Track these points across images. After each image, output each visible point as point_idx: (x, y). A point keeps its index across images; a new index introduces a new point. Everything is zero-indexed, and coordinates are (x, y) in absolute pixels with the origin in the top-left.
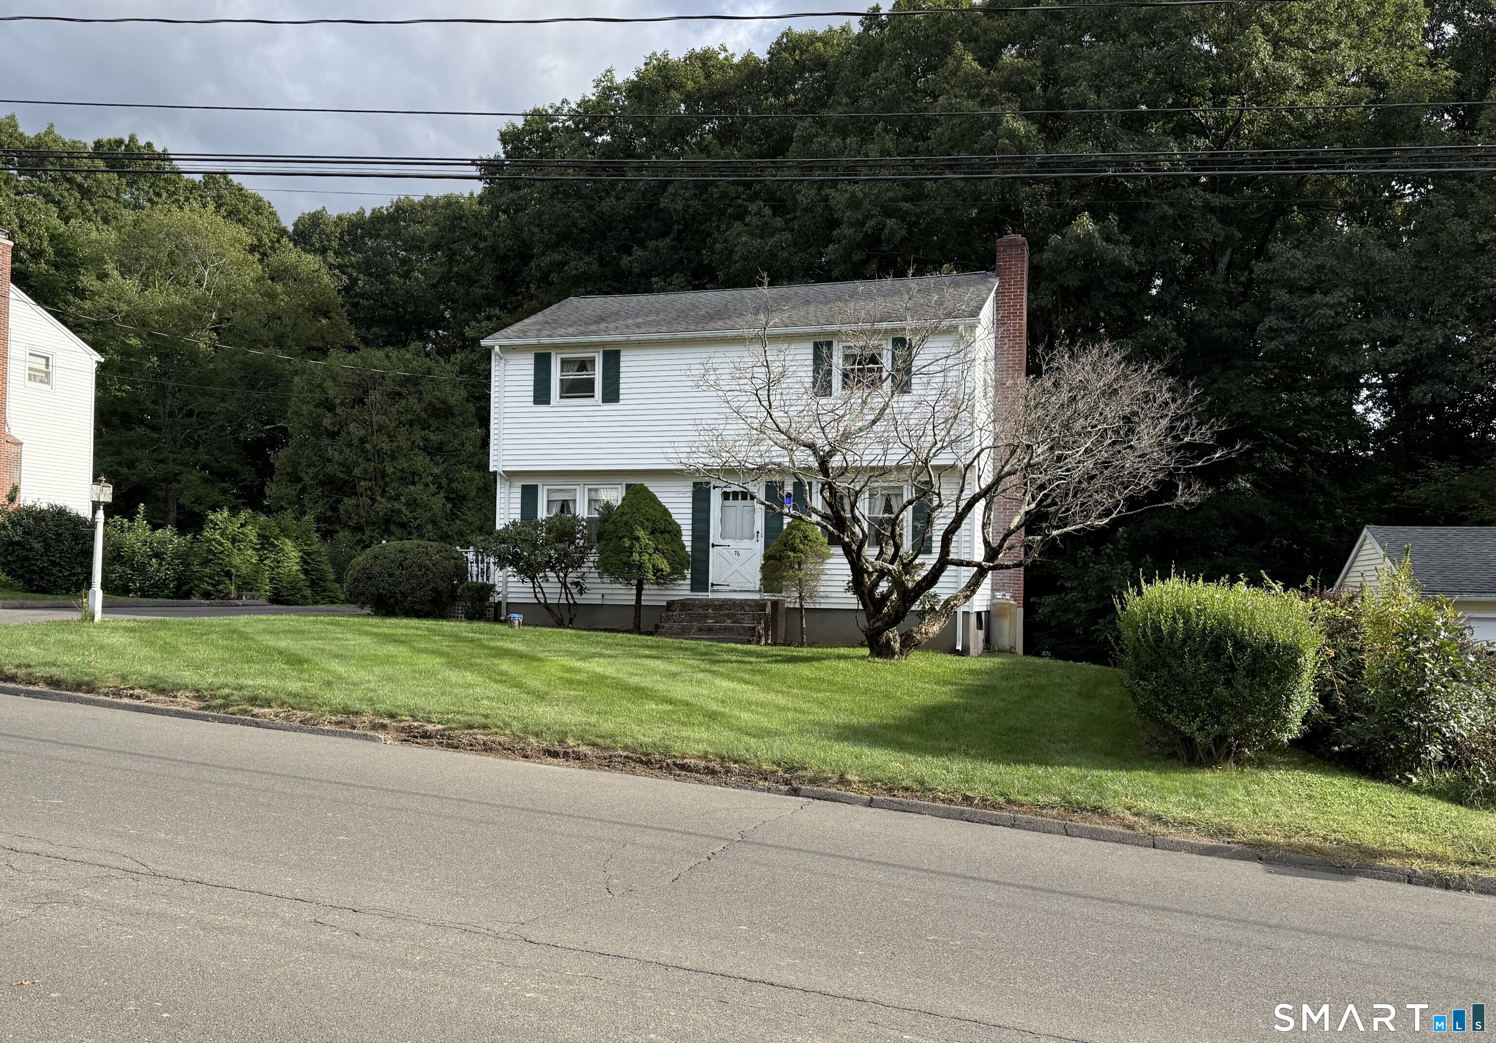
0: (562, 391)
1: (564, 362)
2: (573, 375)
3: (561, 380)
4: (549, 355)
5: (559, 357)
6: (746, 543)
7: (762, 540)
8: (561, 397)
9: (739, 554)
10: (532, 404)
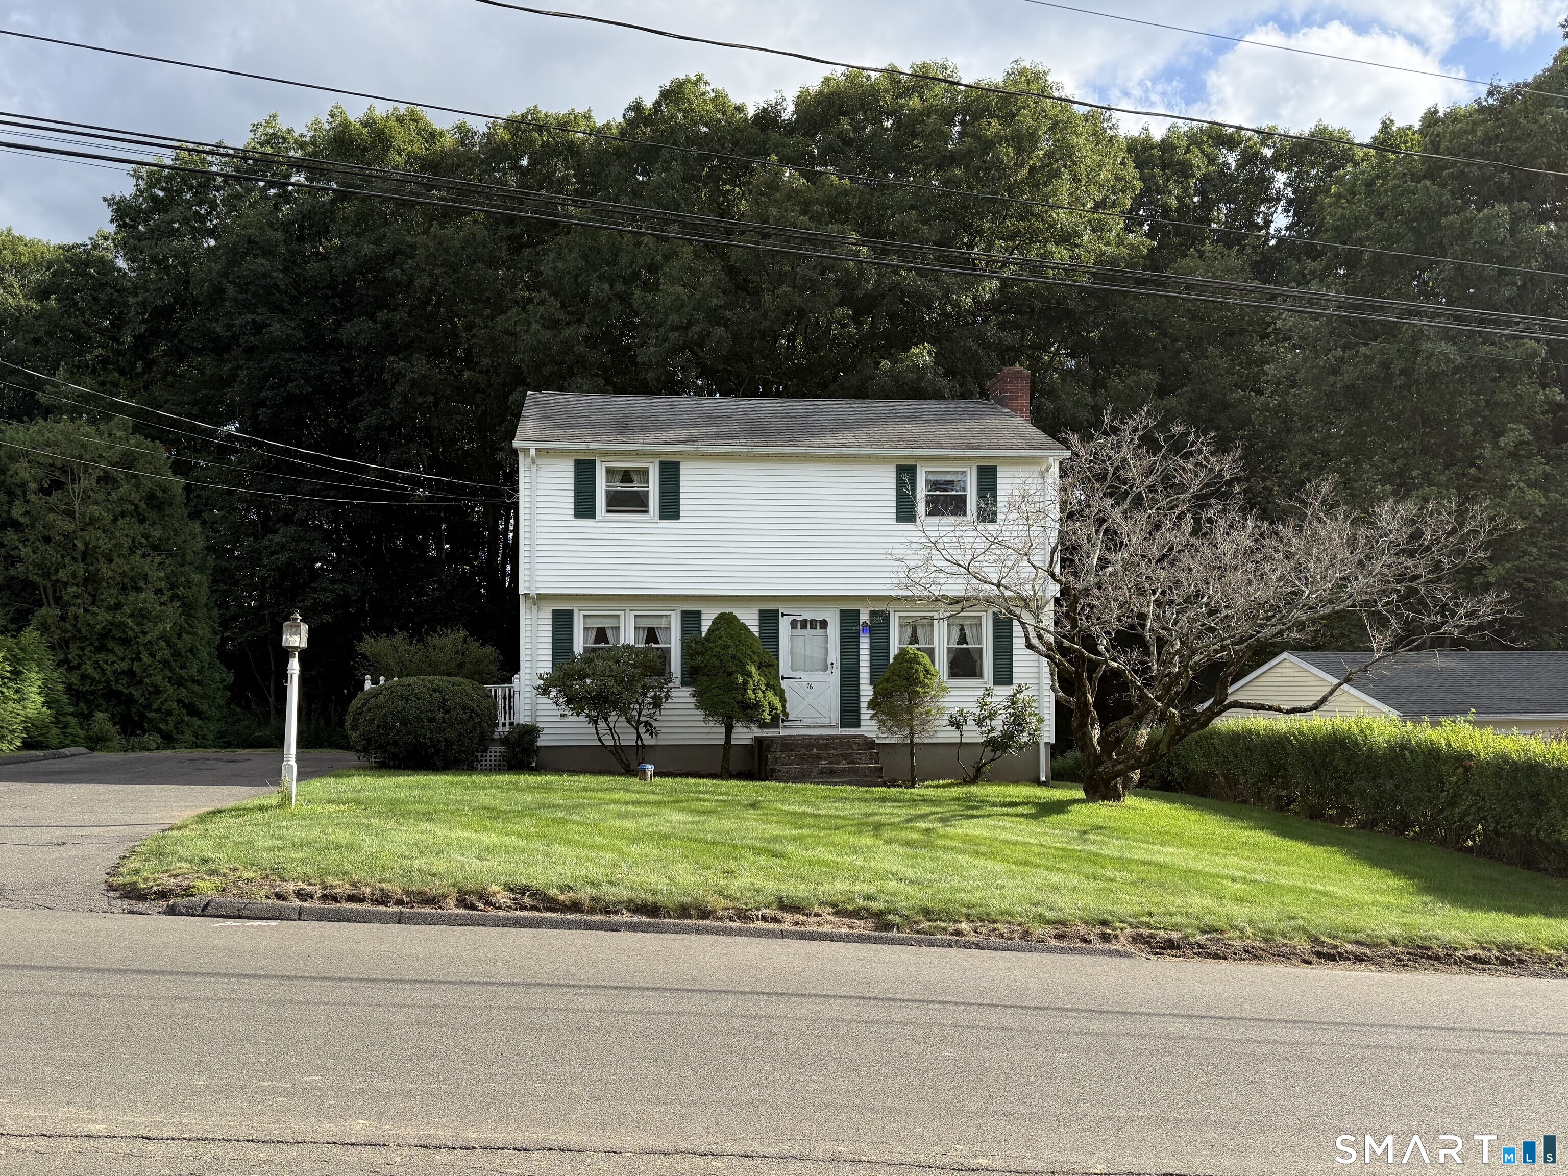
0: (608, 505)
1: (609, 471)
2: (619, 487)
3: (608, 492)
4: (593, 463)
5: (604, 465)
6: (819, 676)
7: (837, 672)
8: (608, 511)
9: (811, 687)
10: (572, 518)
